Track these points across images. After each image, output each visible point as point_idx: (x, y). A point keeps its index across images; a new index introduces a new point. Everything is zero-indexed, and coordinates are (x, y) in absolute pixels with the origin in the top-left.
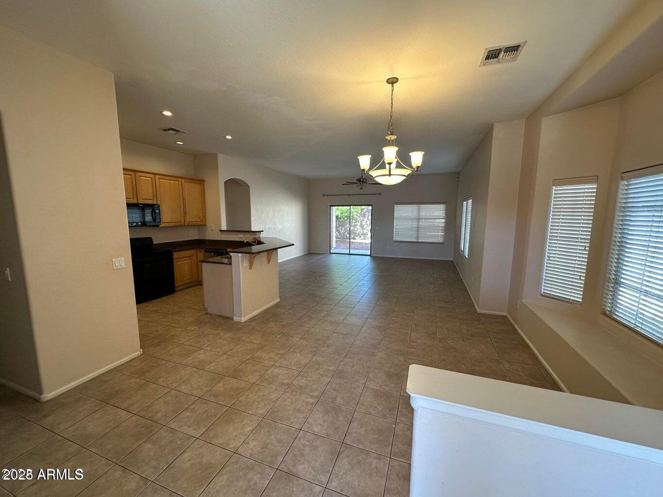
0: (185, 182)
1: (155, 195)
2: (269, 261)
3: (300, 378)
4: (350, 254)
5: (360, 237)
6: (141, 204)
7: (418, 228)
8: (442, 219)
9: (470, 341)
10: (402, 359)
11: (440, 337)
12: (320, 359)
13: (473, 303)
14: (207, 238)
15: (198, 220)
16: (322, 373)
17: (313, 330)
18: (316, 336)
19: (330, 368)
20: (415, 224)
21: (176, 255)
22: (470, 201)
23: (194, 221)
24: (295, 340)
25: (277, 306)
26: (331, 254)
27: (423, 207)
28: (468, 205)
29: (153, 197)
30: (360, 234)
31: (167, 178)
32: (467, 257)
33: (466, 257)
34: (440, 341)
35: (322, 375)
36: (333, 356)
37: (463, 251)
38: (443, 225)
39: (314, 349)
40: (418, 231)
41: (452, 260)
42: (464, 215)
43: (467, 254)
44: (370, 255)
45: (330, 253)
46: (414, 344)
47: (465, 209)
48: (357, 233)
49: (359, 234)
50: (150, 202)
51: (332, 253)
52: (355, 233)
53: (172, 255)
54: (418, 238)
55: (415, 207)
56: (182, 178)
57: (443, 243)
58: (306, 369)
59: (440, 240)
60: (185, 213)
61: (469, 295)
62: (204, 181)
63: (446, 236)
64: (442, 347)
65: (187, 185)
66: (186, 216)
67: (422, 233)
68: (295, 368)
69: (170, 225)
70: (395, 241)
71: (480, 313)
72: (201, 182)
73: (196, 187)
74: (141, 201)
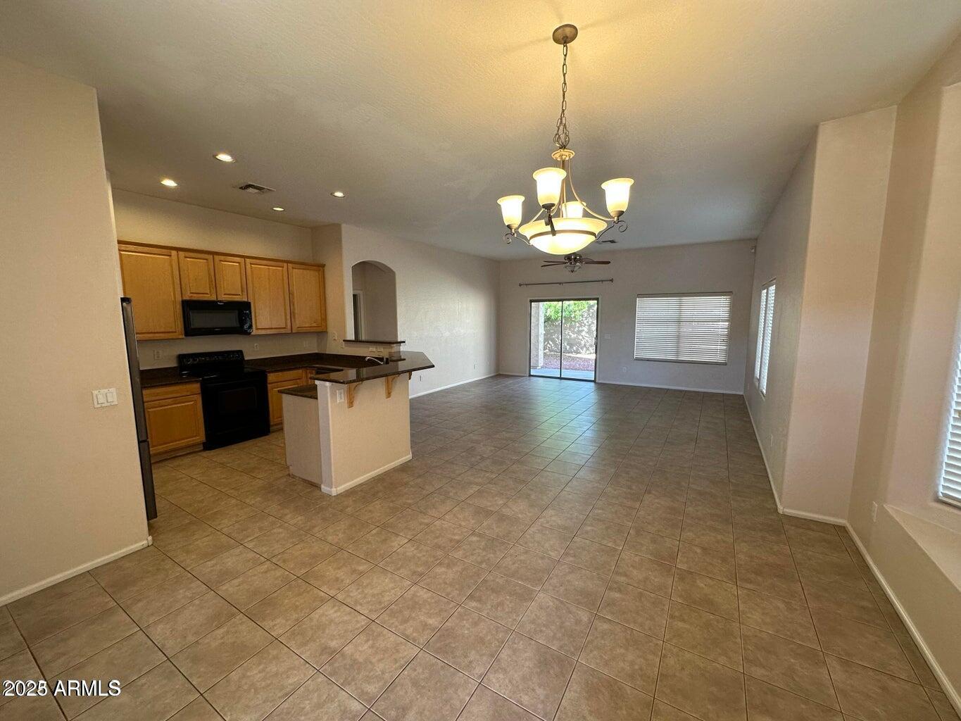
0: (293, 268)
1: (244, 288)
2: (389, 395)
3: (363, 637)
4: (561, 378)
5: (588, 349)
6: (220, 302)
7: (678, 337)
8: (723, 321)
9: (749, 586)
10: (585, 617)
11: (684, 567)
12: (423, 594)
13: (771, 490)
14: (328, 352)
15: (315, 325)
16: (409, 632)
17: (438, 523)
18: (437, 538)
19: (430, 621)
20: (672, 329)
21: (271, 377)
22: (772, 289)
23: (307, 326)
24: (399, 543)
25: (404, 468)
26: (532, 378)
27: (688, 301)
28: (768, 297)
29: (242, 291)
30: (588, 345)
31: (265, 262)
32: (765, 392)
33: (763, 393)
34: (682, 579)
35: (407, 638)
36: (449, 589)
37: (759, 380)
38: (726, 332)
39: (420, 569)
40: (678, 342)
41: (741, 393)
42: (762, 313)
43: (765, 387)
44: (594, 381)
45: (530, 376)
46: (622, 579)
47: (763, 303)
48: (583, 343)
49: (585, 345)
50: (237, 298)
51: (533, 376)
52: (580, 344)
53: (266, 377)
54: (677, 353)
55: (673, 301)
56: (288, 262)
57: (725, 364)
58: (385, 617)
59: (720, 358)
60: (292, 314)
61: (766, 469)
62: (323, 266)
63: (730, 352)
64: (681, 596)
65: (296, 273)
66: (294, 318)
67: (685, 346)
68: (366, 612)
69: (269, 332)
70: (638, 359)
71: (784, 515)
72: (320, 267)
73: (311, 275)
74: (223, 297)
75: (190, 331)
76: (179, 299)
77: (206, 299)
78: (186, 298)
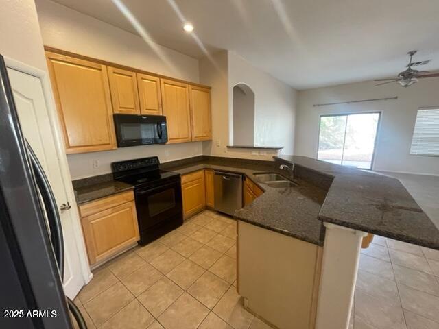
1: (161, 105)
6: (144, 116)
14: (212, 155)
15: (204, 135)
21: (183, 179)
23: (200, 136)
29: (159, 107)
31: (173, 82)
50: (155, 113)
56: (188, 83)
60: (192, 126)
62: (210, 88)
65: (194, 93)
66: (193, 129)
69: (178, 141)
72: (207, 89)
74: (145, 112)
75: (122, 143)
76: (111, 113)
77: (133, 113)
78: (117, 112)
